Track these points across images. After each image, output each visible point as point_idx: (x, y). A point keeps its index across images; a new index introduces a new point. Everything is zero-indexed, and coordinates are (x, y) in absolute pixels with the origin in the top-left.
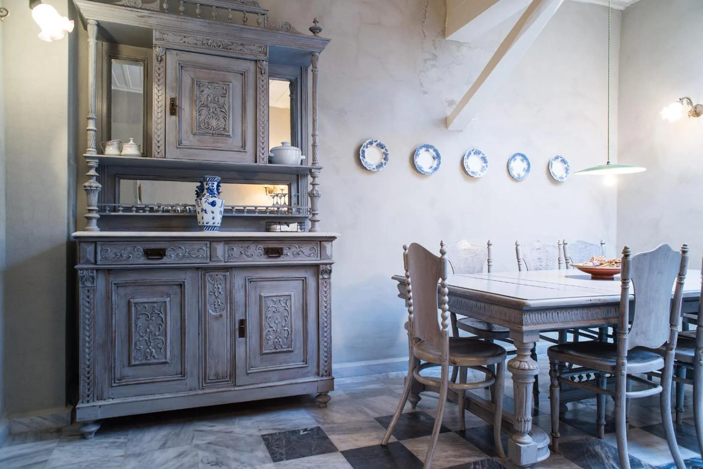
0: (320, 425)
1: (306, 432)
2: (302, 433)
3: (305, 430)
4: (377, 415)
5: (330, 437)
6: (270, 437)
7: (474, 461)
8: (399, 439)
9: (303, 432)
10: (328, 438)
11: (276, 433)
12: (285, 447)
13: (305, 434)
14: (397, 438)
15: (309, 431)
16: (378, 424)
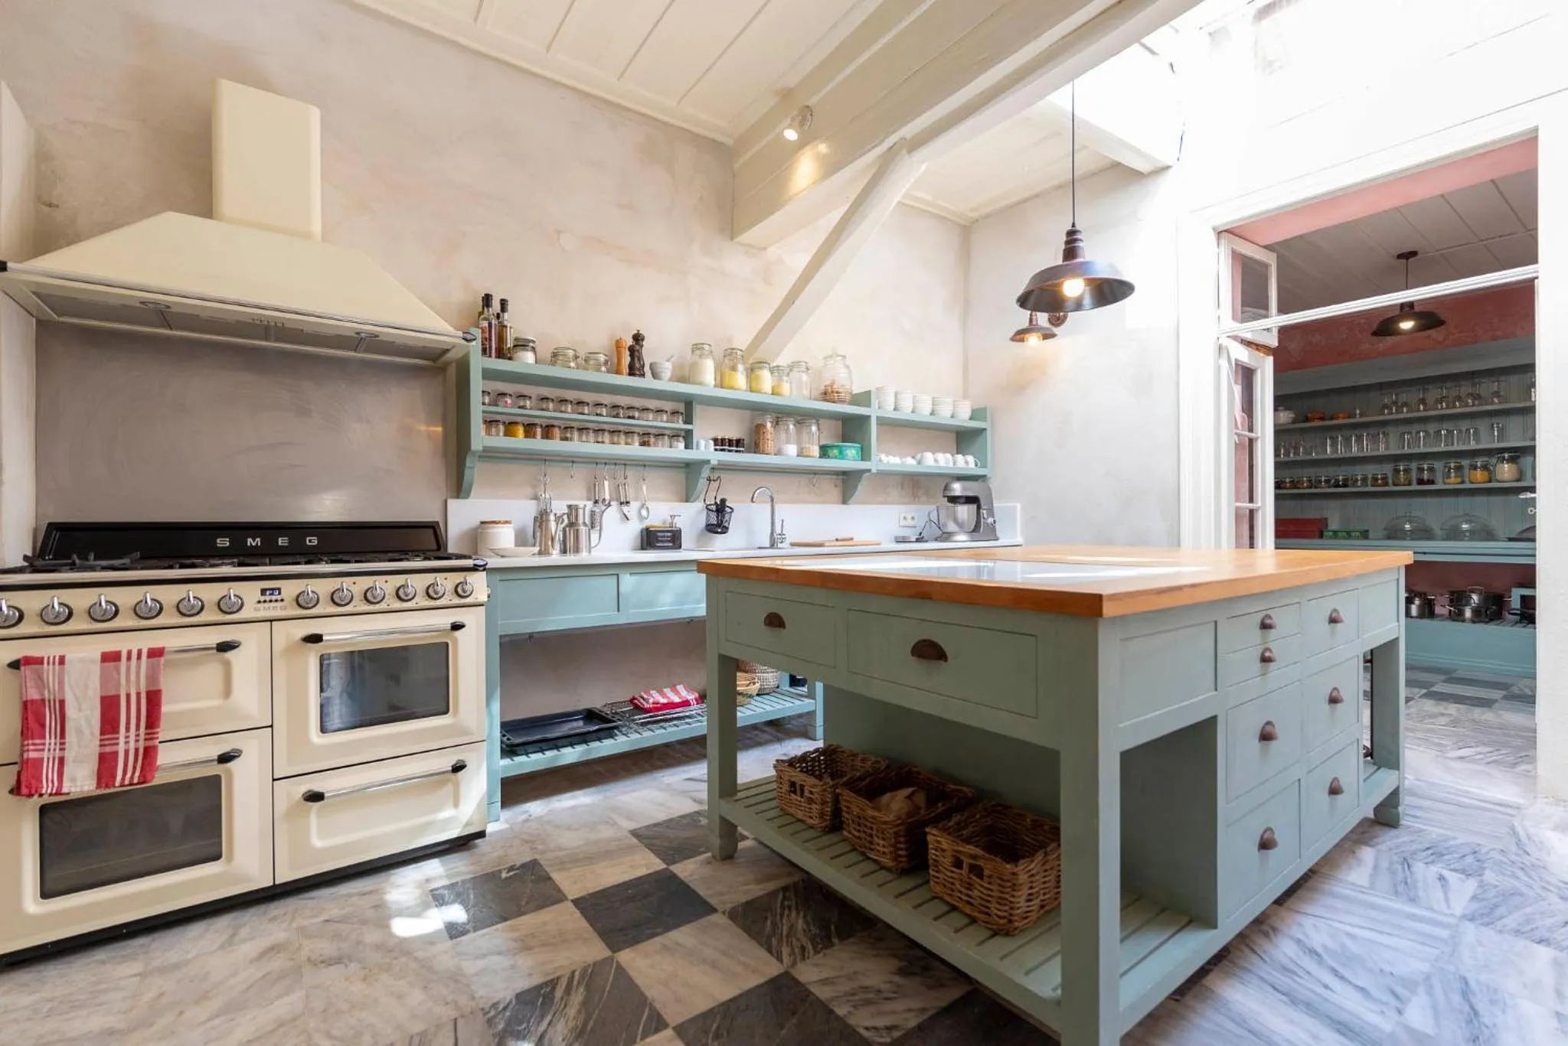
0: (537, 857)
1: (511, 873)
2: (504, 875)
3: (511, 869)
4: (634, 826)
5: (555, 876)
6: (446, 892)
7: (783, 885)
8: (668, 864)
9: (508, 872)
10: (550, 878)
11: (457, 883)
12: (473, 907)
13: (510, 877)
14: (664, 861)
15: (518, 869)
16: (635, 841)
